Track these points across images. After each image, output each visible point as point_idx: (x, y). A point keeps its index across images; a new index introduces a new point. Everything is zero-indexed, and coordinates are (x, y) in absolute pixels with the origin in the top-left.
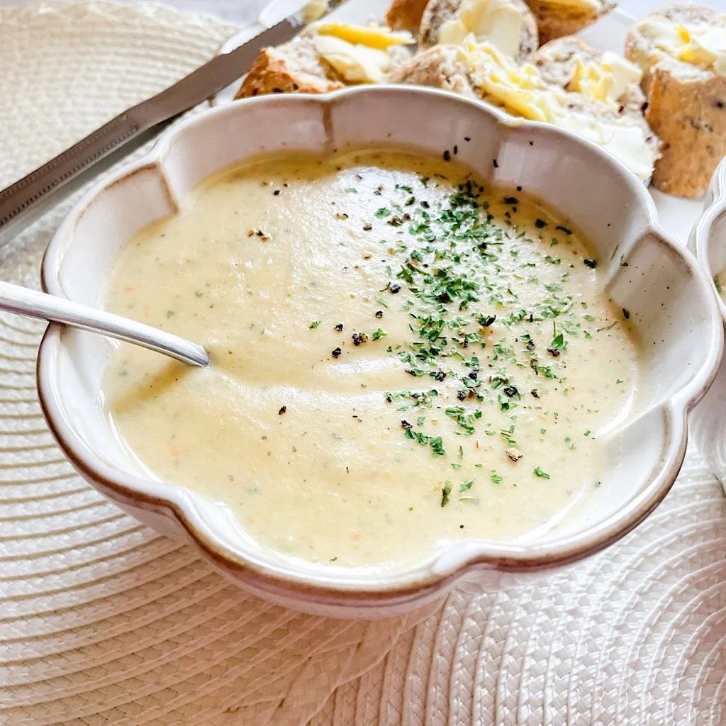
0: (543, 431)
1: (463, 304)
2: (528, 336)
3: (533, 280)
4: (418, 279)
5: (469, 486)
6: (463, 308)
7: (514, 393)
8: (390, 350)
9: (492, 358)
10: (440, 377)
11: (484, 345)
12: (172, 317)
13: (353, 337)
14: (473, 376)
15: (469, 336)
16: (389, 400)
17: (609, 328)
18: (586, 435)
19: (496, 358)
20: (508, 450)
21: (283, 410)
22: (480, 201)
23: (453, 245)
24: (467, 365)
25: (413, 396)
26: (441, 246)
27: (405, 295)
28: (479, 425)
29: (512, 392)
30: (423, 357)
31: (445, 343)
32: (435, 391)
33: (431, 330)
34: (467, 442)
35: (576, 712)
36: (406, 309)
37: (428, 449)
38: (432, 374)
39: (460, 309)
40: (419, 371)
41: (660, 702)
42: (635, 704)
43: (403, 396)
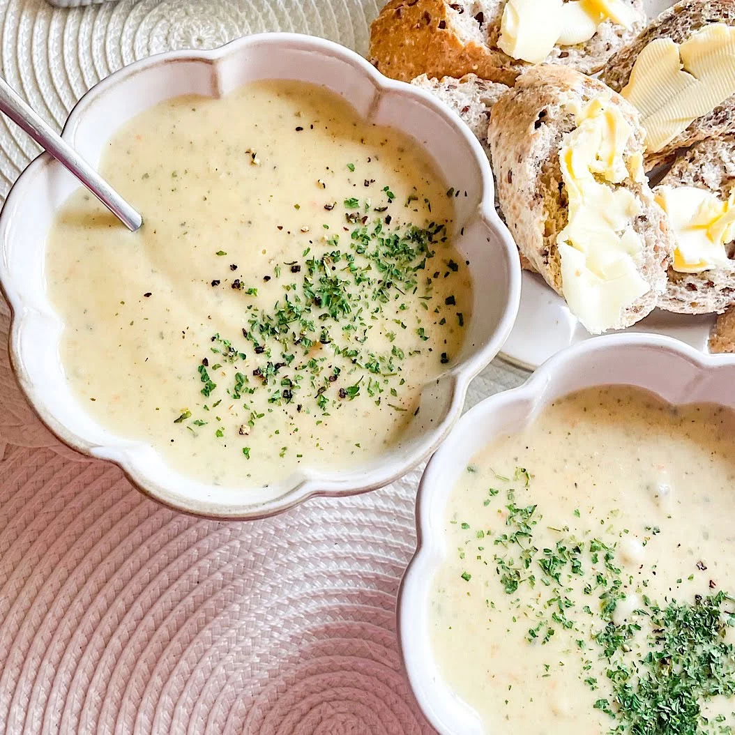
0: (277, 432)
1: (326, 315)
2: (339, 371)
3: (391, 337)
4: (317, 274)
5: (201, 424)
6: (323, 318)
7: (287, 397)
8: (249, 308)
9: (301, 365)
10: (259, 350)
11: (306, 353)
12: (145, 179)
13: (236, 281)
14: (278, 366)
15: (306, 340)
16: (213, 339)
17: (397, 409)
18: (298, 456)
19: (304, 367)
20: (245, 426)
21: (148, 295)
22: (430, 247)
23: (369, 268)
24: (284, 356)
25: (230, 348)
26: (359, 262)
27: (298, 279)
28: (245, 398)
29: (288, 396)
30: (262, 329)
31: (286, 331)
32: (245, 356)
33: (286, 315)
34: (227, 400)
35: (231, 589)
36: (288, 288)
37: (202, 386)
38: (256, 344)
39: (320, 318)
40: (251, 336)
41: (286, 630)
42: (270, 617)
43: (225, 343)
